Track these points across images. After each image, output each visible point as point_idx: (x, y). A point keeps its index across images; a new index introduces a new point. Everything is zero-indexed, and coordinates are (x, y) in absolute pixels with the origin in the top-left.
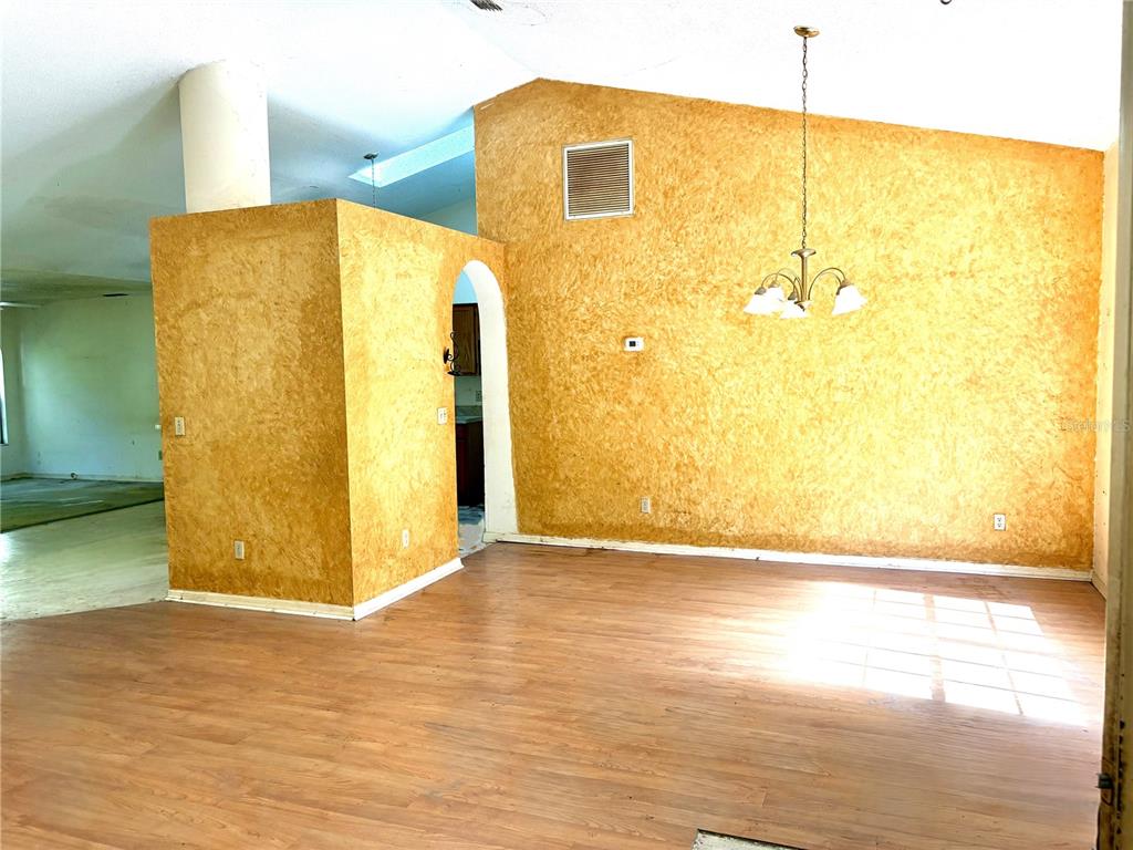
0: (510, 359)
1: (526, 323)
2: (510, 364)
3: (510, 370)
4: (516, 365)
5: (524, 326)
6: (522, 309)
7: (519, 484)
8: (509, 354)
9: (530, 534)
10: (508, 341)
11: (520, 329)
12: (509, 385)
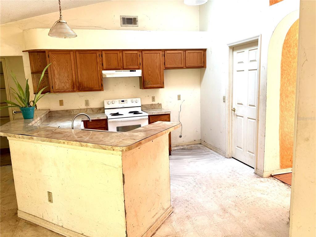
0: (282, 75)
1: (291, 54)
2: (282, 78)
3: (281, 81)
4: (285, 78)
5: (291, 55)
6: (290, 46)
7: (282, 143)
8: (282, 72)
9: (286, 168)
10: (282, 64)
11: (288, 57)
12: (280, 90)
